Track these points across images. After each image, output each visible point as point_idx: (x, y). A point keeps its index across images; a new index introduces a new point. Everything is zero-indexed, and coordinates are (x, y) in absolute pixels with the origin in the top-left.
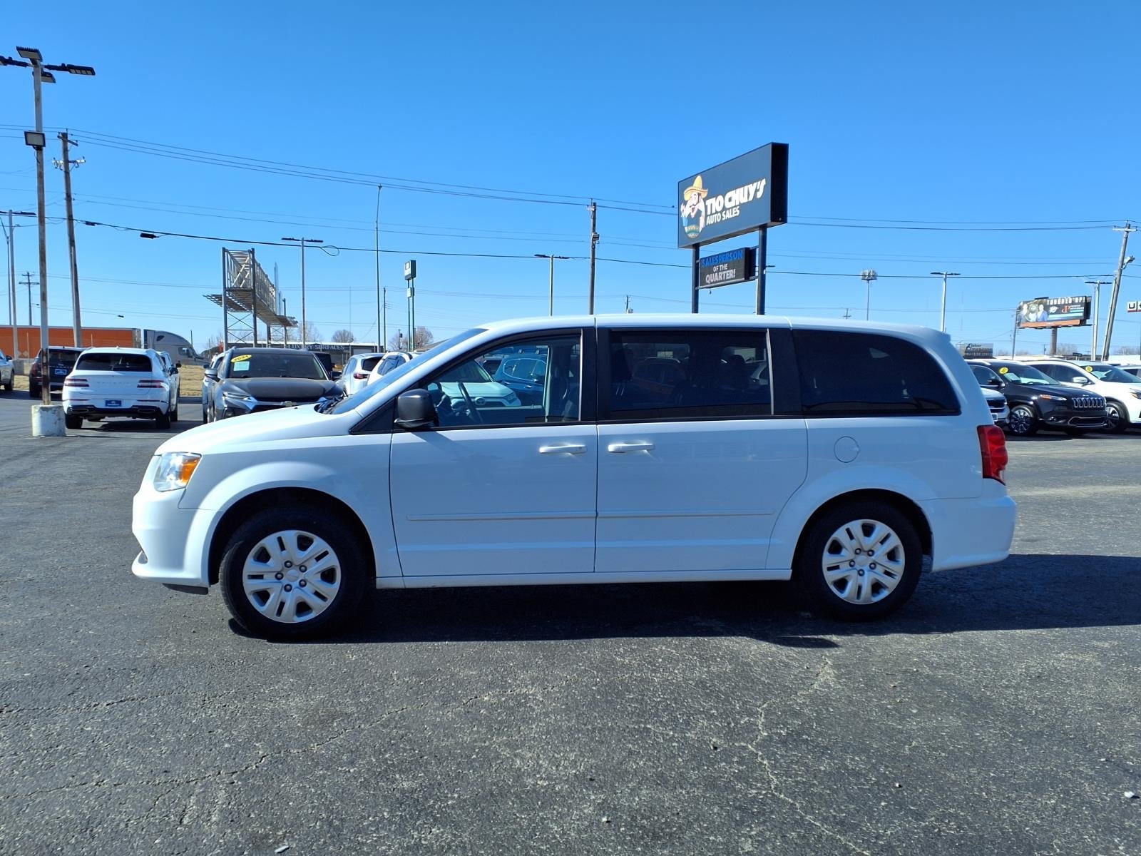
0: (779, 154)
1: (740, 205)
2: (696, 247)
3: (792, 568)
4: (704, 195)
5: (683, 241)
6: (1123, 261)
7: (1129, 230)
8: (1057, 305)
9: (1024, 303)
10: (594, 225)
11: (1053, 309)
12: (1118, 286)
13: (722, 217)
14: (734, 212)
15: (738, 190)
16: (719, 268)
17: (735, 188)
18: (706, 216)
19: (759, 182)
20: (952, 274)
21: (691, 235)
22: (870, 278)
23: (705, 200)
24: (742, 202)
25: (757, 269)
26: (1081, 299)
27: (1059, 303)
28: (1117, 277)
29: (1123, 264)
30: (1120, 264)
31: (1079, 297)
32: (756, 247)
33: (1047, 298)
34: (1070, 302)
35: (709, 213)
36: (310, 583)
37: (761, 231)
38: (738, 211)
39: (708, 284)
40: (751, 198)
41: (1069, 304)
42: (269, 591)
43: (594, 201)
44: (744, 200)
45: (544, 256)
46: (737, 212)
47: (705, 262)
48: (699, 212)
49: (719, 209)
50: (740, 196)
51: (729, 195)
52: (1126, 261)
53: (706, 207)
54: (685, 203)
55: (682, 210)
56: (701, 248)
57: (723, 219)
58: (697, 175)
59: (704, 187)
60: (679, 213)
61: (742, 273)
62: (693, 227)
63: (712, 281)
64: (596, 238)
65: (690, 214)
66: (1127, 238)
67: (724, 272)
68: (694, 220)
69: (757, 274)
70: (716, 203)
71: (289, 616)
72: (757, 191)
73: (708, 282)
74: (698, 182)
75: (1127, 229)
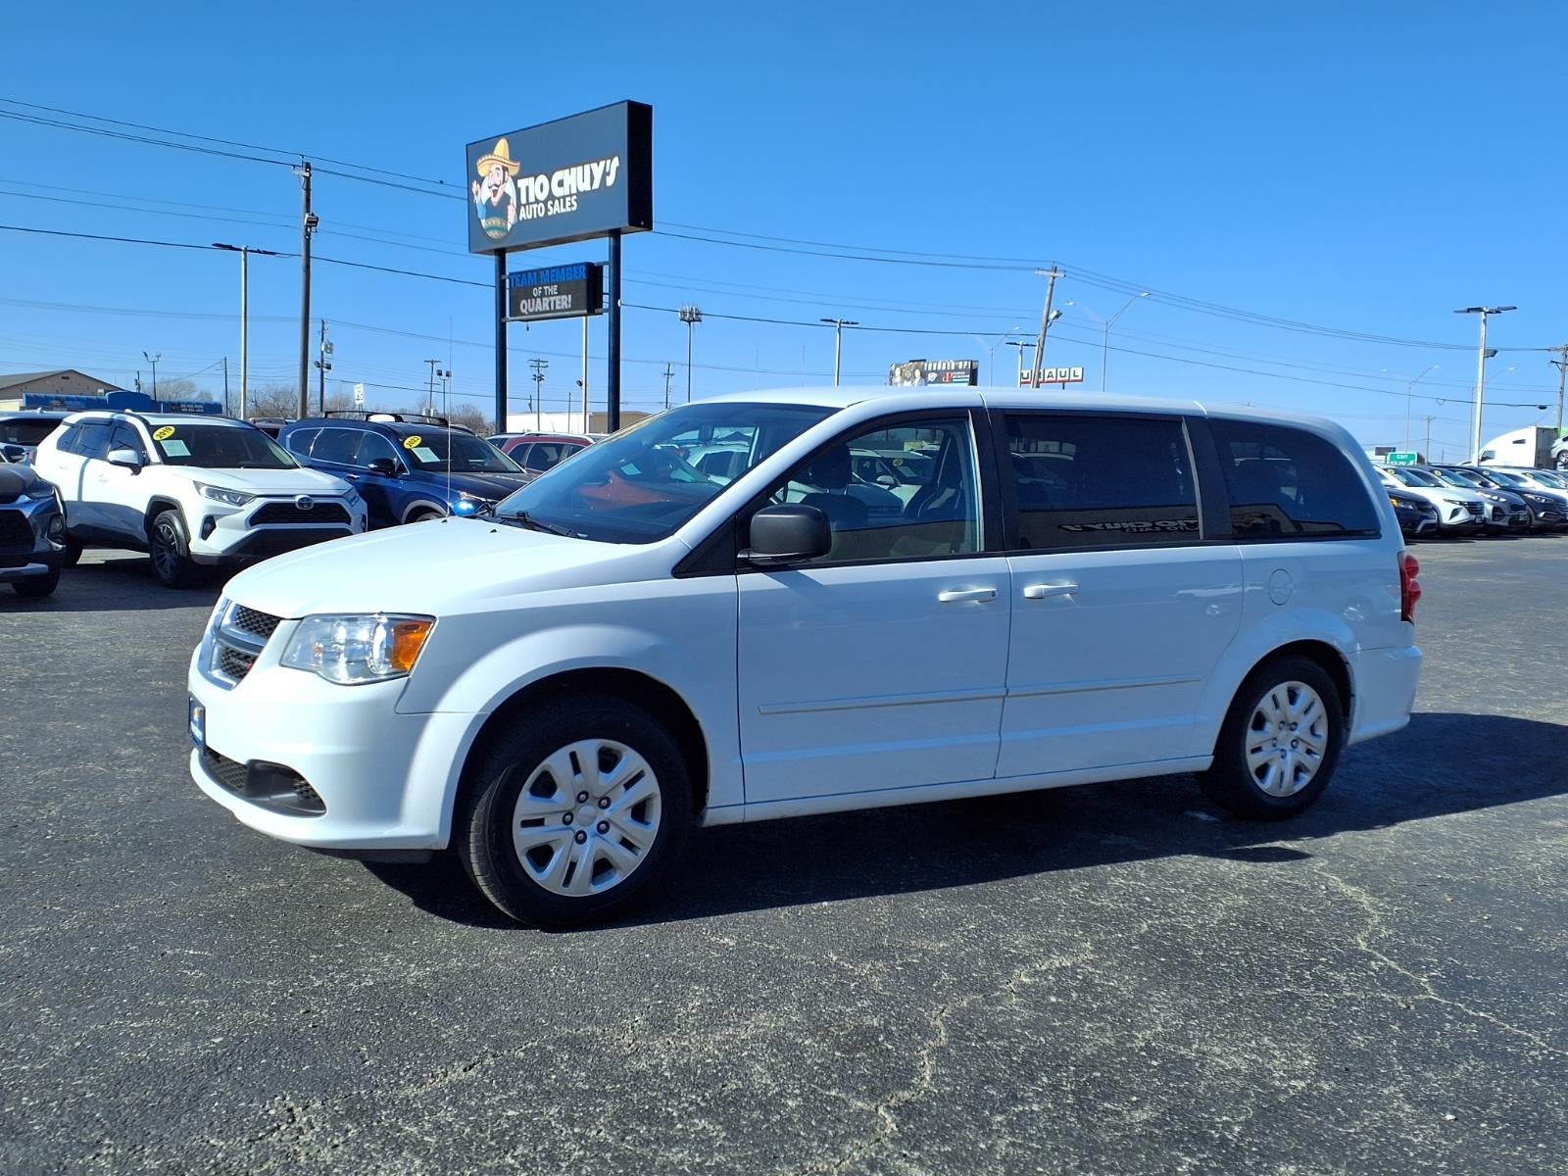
0: (639, 118)
1: (579, 194)
2: (501, 253)
3: (1215, 753)
4: (514, 170)
5: (477, 240)
6: (1048, 316)
7: (1056, 275)
8: (936, 371)
9: (897, 366)
10: (308, 200)
11: (932, 377)
12: (1042, 350)
13: (547, 210)
14: (568, 204)
15: (573, 170)
16: (543, 290)
17: (568, 166)
18: (519, 205)
19: (609, 161)
20: (848, 323)
21: (493, 234)
22: (693, 318)
23: (515, 179)
24: (581, 190)
25: (606, 298)
26: (966, 363)
27: (939, 368)
28: (1041, 337)
29: (1048, 321)
30: (1044, 320)
31: (963, 361)
32: (605, 263)
33: (925, 360)
34: (953, 368)
35: (523, 201)
36: (616, 825)
37: (612, 239)
38: (575, 203)
39: (524, 314)
40: (596, 185)
41: (951, 371)
42: (553, 845)
43: (306, 160)
44: (585, 187)
45: (230, 248)
46: (573, 204)
47: (520, 278)
48: (506, 198)
49: (542, 196)
50: (576, 180)
51: (557, 176)
52: (1052, 316)
53: (518, 191)
54: (481, 180)
55: (474, 190)
56: (507, 255)
57: (550, 213)
58: (500, 137)
59: (512, 158)
60: (470, 196)
61: (583, 300)
62: (496, 221)
63: (531, 310)
64: (313, 223)
65: (489, 200)
66: (1052, 285)
67: (552, 299)
68: (498, 210)
69: (605, 306)
70: (535, 187)
71: (583, 886)
72: (605, 174)
73: (523, 311)
74: (502, 148)
75: (1052, 274)
